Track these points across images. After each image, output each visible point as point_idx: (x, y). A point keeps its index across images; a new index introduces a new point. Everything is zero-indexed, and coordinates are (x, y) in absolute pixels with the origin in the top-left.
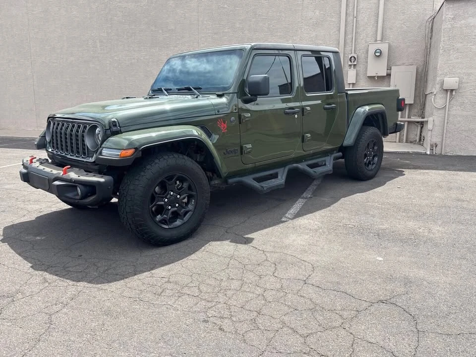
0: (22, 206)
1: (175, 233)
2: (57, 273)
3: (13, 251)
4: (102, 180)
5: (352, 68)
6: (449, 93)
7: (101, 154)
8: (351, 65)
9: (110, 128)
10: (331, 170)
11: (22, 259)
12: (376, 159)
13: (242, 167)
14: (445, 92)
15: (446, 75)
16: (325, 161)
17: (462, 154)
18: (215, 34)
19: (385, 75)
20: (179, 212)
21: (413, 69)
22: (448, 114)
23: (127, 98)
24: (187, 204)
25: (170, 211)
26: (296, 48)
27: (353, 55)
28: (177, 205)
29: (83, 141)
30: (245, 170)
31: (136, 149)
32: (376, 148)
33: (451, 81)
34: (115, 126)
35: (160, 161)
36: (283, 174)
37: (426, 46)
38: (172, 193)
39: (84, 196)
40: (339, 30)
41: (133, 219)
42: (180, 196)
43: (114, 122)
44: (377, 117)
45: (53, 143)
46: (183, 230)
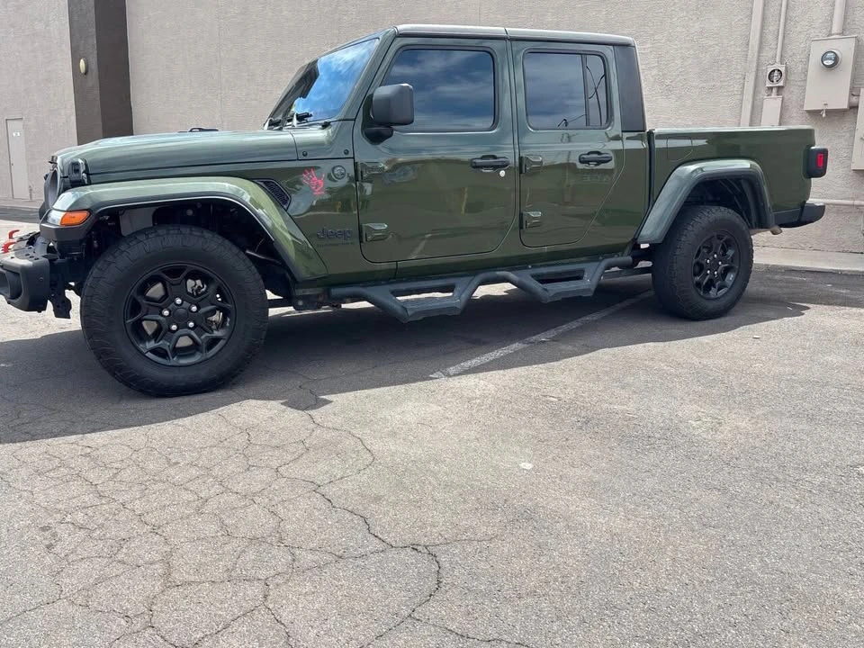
1: (182, 377)
4: (29, 264)
5: (774, 95)
7: (46, 219)
8: (771, 88)
9: (69, 174)
10: (589, 290)
12: (731, 277)
13: (365, 266)
16: (583, 271)
19: (845, 106)
20: (196, 336)
25: (177, 335)
26: (510, 35)
27: (778, 66)
28: (191, 324)
30: (373, 272)
31: (90, 211)
32: (730, 253)
35: (147, 238)
36: (466, 289)
38: (178, 301)
42: (199, 308)
43: (77, 163)
44: (739, 185)
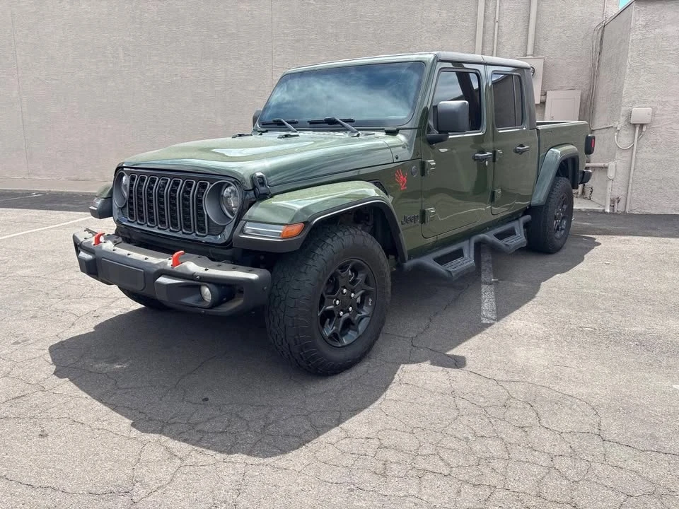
0: (60, 306)
2: (186, 436)
3: (85, 395)
4: (253, 276)
6: (637, 128)
7: (242, 231)
9: (254, 187)
11: (110, 410)
13: (422, 243)
14: (632, 127)
15: (634, 103)
16: (514, 227)
17: (653, 212)
18: (298, 41)
19: (539, 103)
20: (352, 318)
21: (576, 95)
22: (636, 158)
23: (240, 135)
24: (360, 305)
25: (342, 319)
28: (351, 309)
29: (200, 208)
30: (424, 246)
31: (306, 223)
33: (641, 113)
34: (263, 184)
35: (332, 241)
36: (470, 250)
37: (594, 65)
38: (345, 291)
39: (217, 303)
40: (474, 40)
41: (297, 337)
42: (354, 294)
43: (261, 177)
45: (131, 209)
46: (359, 348)
